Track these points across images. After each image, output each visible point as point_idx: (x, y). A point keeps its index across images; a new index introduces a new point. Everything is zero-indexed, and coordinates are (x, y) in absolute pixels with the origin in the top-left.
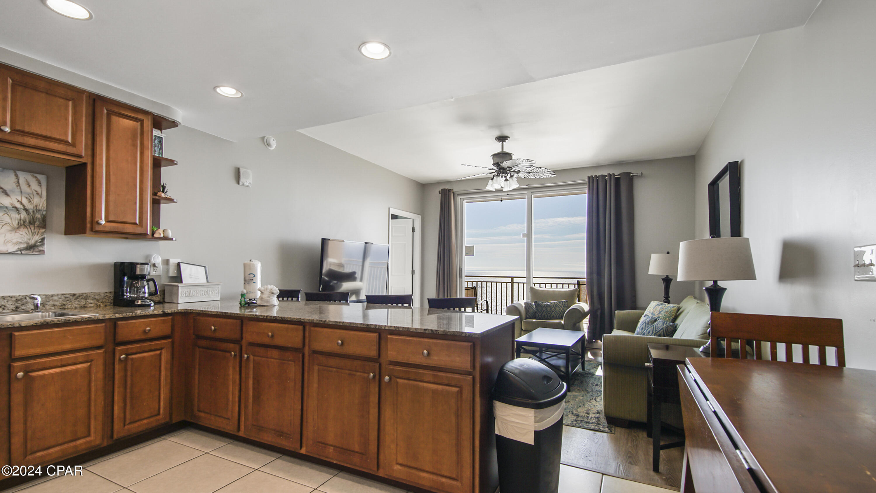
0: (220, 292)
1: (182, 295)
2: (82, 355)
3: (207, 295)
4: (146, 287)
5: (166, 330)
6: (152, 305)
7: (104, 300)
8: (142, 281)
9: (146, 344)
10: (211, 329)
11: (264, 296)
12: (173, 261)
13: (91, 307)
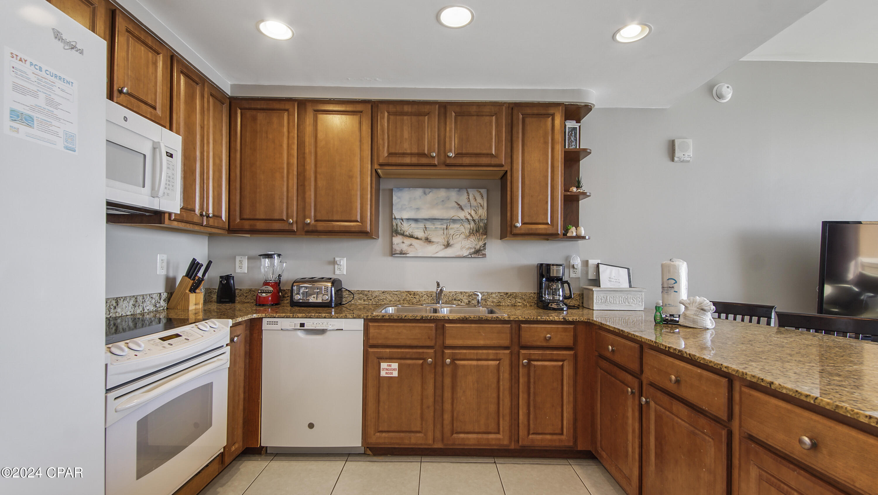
0: (643, 300)
1: (598, 301)
2: (493, 353)
3: (627, 303)
4: (561, 290)
5: (567, 339)
6: (565, 309)
7: (530, 300)
8: (557, 284)
9: (548, 352)
10: (608, 349)
11: (688, 313)
12: (593, 262)
13: (519, 306)
